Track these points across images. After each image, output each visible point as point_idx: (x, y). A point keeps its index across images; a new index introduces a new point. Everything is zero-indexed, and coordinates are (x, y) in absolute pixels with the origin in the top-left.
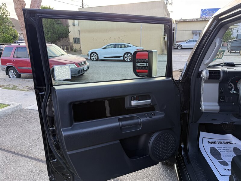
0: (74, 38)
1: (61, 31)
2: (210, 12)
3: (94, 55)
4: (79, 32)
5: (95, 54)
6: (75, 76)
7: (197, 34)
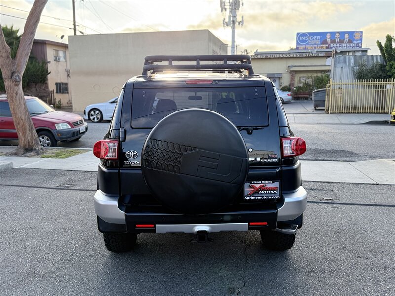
0: (57, 84)
1: (33, 72)
2: (312, 38)
3: (95, 112)
4: (66, 73)
5: (97, 112)
6: (68, 139)
7: (276, 79)
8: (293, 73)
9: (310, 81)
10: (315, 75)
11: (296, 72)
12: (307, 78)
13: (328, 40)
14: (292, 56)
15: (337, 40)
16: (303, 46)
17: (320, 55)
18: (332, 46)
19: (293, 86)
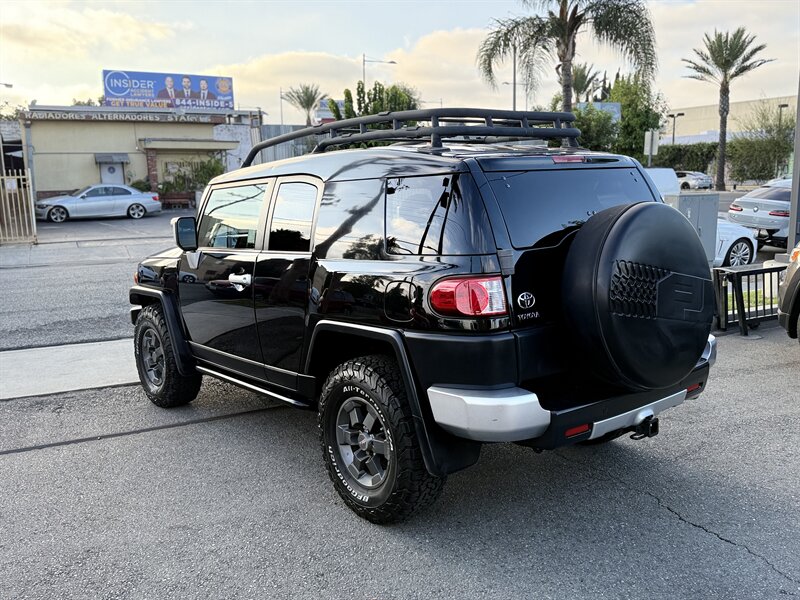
7: (115, 167)
8: (151, 154)
9: (187, 171)
10: (197, 159)
11: (158, 151)
12: (181, 165)
13: (169, 91)
14: (145, 118)
15: (188, 92)
16: (119, 99)
17: (202, 120)
18: (178, 102)
19: (155, 180)
